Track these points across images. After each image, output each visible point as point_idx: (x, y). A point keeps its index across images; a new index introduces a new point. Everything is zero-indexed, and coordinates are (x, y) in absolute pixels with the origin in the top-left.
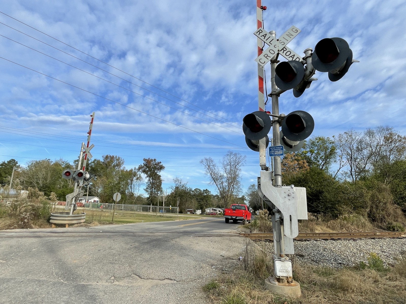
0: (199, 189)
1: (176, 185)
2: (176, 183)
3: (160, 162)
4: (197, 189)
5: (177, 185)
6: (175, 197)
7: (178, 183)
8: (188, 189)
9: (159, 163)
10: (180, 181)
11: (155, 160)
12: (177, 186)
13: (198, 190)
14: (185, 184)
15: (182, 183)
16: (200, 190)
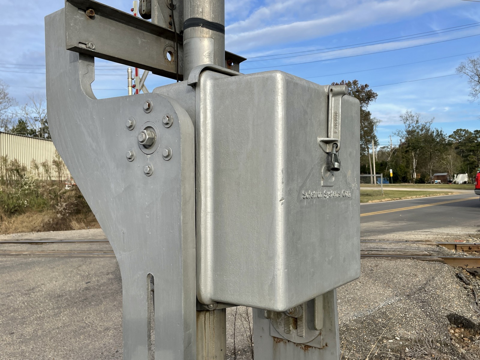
0: (464, 130)
1: (407, 127)
2: (408, 123)
3: (366, 86)
4: (461, 130)
5: (409, 127)
6: (407, 151)
7: (411, 122)
8: (433, 132)
9: (363, 88)
10: (415, 119)
11: (355, 83)
12: (410, 129)
13: (464, 133)
14: (428, 124)
15: (422, 122)
16: (467, 132)
